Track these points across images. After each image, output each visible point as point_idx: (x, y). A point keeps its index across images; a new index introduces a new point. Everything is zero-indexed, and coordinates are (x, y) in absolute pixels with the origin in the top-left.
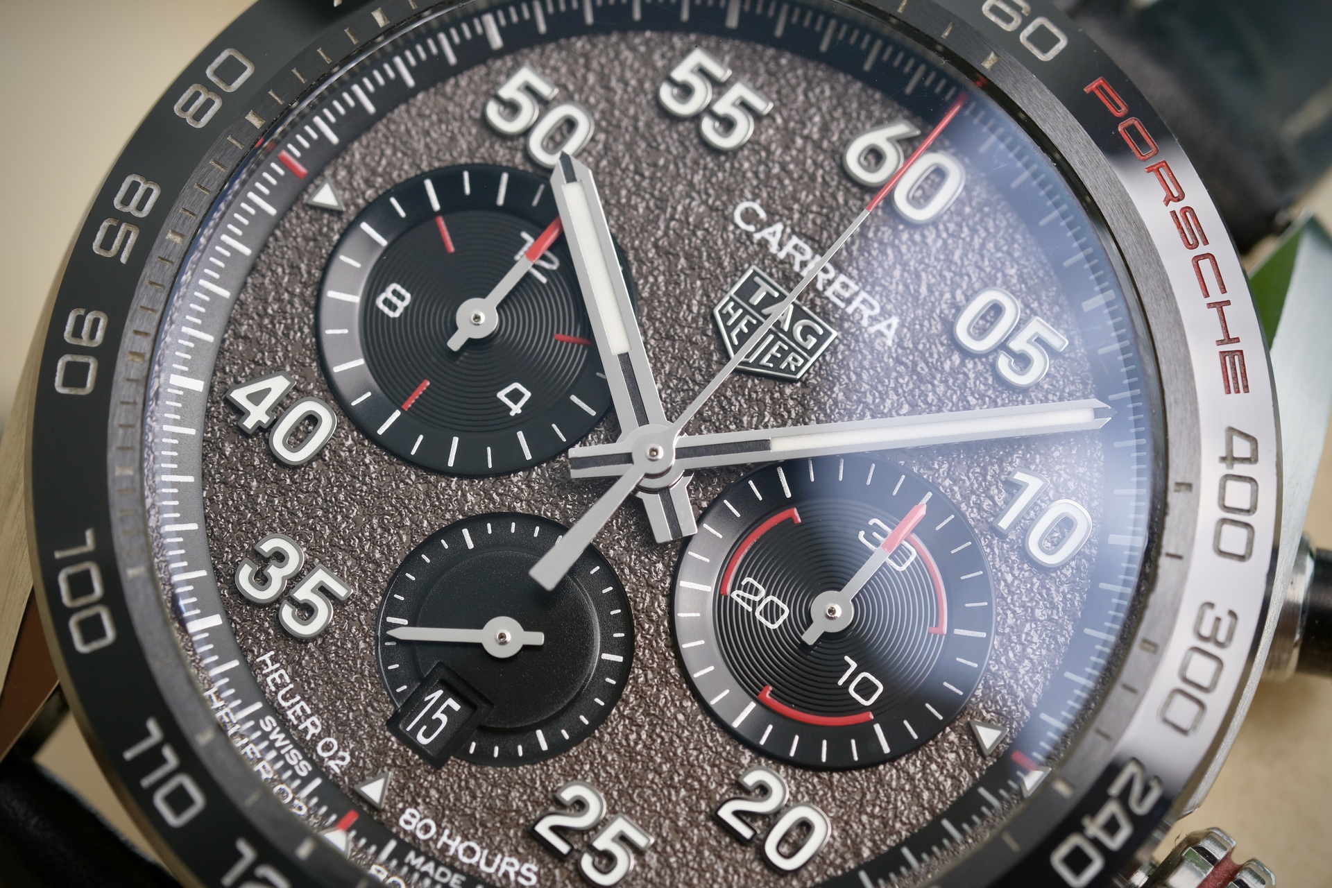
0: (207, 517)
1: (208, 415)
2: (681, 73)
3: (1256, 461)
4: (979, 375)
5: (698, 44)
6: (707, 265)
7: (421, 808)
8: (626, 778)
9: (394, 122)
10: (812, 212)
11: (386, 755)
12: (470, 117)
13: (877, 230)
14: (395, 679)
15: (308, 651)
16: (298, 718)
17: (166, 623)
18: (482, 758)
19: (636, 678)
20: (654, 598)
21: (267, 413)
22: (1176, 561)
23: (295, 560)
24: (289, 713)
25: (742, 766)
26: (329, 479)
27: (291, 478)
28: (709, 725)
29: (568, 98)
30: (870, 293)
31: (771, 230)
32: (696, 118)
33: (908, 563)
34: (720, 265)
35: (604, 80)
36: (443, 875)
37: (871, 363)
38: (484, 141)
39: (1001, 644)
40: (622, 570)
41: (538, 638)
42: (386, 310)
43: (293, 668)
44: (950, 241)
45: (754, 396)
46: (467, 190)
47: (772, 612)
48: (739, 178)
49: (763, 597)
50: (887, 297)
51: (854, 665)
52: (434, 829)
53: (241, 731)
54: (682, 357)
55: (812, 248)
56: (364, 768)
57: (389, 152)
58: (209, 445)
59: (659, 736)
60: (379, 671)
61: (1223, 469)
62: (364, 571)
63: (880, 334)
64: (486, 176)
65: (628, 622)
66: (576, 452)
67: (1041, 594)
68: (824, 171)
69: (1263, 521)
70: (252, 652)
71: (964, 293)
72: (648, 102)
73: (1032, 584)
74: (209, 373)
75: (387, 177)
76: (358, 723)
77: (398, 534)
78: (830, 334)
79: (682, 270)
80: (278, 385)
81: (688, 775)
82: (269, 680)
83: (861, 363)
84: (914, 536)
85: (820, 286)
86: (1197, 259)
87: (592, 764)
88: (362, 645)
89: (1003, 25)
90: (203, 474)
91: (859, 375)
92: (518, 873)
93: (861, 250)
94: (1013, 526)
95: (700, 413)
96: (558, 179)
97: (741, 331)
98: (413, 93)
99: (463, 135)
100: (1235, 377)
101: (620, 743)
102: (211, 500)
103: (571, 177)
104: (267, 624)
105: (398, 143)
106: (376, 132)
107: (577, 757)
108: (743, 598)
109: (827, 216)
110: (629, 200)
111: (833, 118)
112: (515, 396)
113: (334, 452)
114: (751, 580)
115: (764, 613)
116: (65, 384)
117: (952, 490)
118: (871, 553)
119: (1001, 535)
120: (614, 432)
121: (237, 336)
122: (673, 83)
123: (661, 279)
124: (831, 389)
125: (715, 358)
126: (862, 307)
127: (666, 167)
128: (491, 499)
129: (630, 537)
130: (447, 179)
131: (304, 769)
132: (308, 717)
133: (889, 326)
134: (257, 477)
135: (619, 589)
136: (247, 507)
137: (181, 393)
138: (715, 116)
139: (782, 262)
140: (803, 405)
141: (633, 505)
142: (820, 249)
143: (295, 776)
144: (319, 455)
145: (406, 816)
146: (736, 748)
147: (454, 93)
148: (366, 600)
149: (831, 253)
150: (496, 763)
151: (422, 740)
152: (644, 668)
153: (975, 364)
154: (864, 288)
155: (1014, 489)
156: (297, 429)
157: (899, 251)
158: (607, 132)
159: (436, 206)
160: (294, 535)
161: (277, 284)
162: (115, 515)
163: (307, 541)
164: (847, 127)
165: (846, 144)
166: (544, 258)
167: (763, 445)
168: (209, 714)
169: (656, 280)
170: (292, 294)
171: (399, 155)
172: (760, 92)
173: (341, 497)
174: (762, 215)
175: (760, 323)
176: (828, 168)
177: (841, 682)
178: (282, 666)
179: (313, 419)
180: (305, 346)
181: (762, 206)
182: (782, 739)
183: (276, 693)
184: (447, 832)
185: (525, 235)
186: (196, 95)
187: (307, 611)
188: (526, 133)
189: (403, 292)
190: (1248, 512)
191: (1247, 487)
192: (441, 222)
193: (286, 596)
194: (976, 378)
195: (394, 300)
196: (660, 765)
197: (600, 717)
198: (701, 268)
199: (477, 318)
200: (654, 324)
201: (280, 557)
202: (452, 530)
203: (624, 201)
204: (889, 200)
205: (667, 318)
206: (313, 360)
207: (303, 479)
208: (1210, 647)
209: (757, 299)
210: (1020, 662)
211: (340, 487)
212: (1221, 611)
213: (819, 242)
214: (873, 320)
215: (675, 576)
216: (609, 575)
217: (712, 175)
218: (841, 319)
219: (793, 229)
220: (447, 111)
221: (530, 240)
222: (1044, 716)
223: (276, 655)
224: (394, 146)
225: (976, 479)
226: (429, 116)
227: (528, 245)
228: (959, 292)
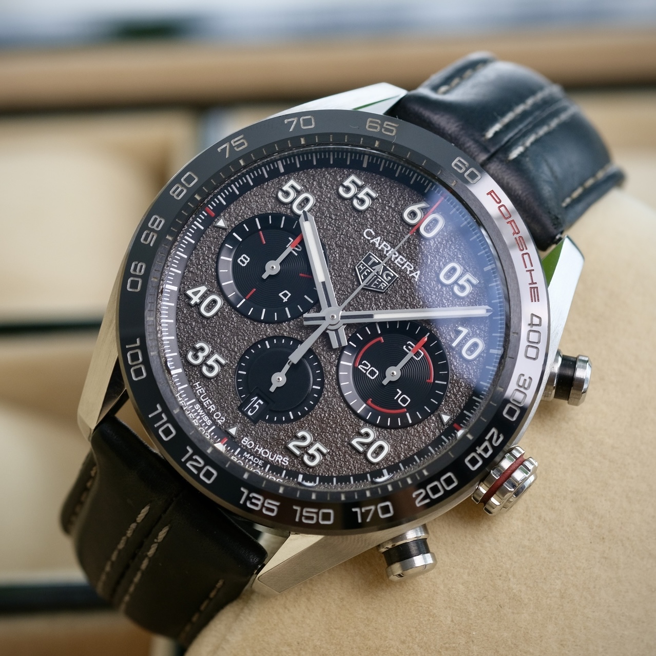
0: (177, 334)
1: (179, 299)
2: (346, 183)
3: (541, 325)
4: (447, 292)
5: (353, 173)
6: (353, 251)
7: (249, 437)
8: (320, 429)
9: (246, 197)
10: (391, 233)
11: (237, 419)
12: (272, 196)
13: (413, 240)
14: (241, 393)
15: (211, 382)
16: (207, 405)
17: (164, 371)
18: (271, 421)
19: (324, 395)
20: (331, 367)
21: (199, 299)
22: (511, 359)
23: (207, 349)
24: (204, 403)
25: (360, 426)
26: (220, 322)
27: (207, 321)
28: (349, 412)
29: (307, 191)
30: (410, 262)
31: (376, 239)
32: (351, 199)
33: (420, 357)
34: (358, 251)
35: (319, 184)
36: (256, 460)
37: (410, 287)
38: (277, 205)
39: (452, 386)
40: (321, 357)
42: (241, 264)
43: (206, 388)
44: (439, 245)
45: (368, 297)
46: (270, 222)
47: (372, 373)
48: (366, 221)
49: (370, 368)
50: (416, 264)
51: (400, 392)
52: (253, 445)
53: (188, 409)
54: (344, 283)
55: (391, 246)
56: (230, 423)
57: (243, 208)
58: (179, 310)
59: (332, 415)
60: (235, 390)
61: (529, 328)
62: (231, 355)
63: (413, 277)
64: (277, 217)
65: (322, 375)
66: (306, 315)
67: (466, 370)
68: (396, 219)
69: (542, 347)
70: (192, 382)
71: (443, 263)
72: (335, 193)
73: (463, 366)
74: (179, 284)
75: (242, 217)
76: (228, 408)
77: (243, 342)
78: (396, 276)
79: (345, 252)
80: (203, 289)
81: (341, 429)
82: (198, 391)
83: (406, 287)
84: (422, 348)
85: (393, 259)
86: (523, 254)
87: (308, 424)
88: (230, 381)
89: (459, 171)
90: (176, 320)
91: (405, 291)
92: (282, 461)
93: (407, 247)
94: (458, 345)
95: (350, 303)
96: (302, 219)
97: (364, 274)
98: (253, 187)
99: (269, 202)
100: (535, 296)
101: (318, 417)
102: (179, 328)
103: (306, 219)
104: (197, 373)
105: (247, 205)
106: (239, 201)
107: (303, 421)
108: (362, 368)
109: (396, 235)
110: (327, 227)
111: (399, 200)
112: (285, 295)
113: (222, 313)
114: (365, 362)
115: (369, 373)
116: (131, 288)
117: (436, 332)
118: (408, 353)
119: (453, 349)
120: (319, 310)
121: (189, 271)
122: (344, 186)
123: (337, 255)
124: (395, 296)
125: (355, 284)
126: (407, 267)
127: (340, 216)
128: (276, 331)
129: (324, 346)
130: (263, 218)
131: (209, 422)
132: (211, 405)
133: (416, 274)
134: (195, 321)
135: (319, 364)
136: (191, 331)
137: (169, 291)
138: (358, 198)
139: (380, 250)
140: (385, 301)
141: (325, 335)
142: (393, 246)
143: (206, 425)
144: (216, 314)
145: (244, 440)
146: (358, 420)
147: (267, 188)
148: (232, 365)
149: (397, 248)
150: (275, 423)
151: (249, 414)
152: (328, 391)
153: (446, 288)
154: (408, 260)
155: (458, 333)
156: (209, 305)
157: (421, 248)
158: (320, 203)
159: (259, 228)
160: (207, 342)
161: (203, 254)
162: (147, 334)
163: (212, 344)
164: (404, 204)
165: (404, 210)
166: (297, 247)
167: (371, 316)
168: (177, 402)
170: (208, 257)
171: (247, 209)
172: (374, 191)
173: (224, 329)
174: (373, 233)
175: (371, 272)
177: (395, 398)
178: (202, 387)
179: (215, 302)
180: (212, 275)
181: (373, 230)
182: (374, 417)
183: (200, 396)
184: (258, 446)
185: (290, 238)
186: (178, 188)
187: (211, 368)
188: (292, 202)
189: (247, 257)
190: (537, 343)
191: (537, 334)
192: (261, 233)
193: (204, 362)
195: (244, 260)
196: (332, 425)
197: (311, 408)
198: (352, 252)
199: (273, 267)
200: (334, 271)
201: (202, 349)
202: (262, 342)
203: (325, 227)
204: (418, 230)
205: (339, 269)
206: (215, 281)
207: (211, 322)
208: (522, 389)
209: (370, 263)
210: (458, 393)
211: (224, 325)
212: (526, 377)
213: (393, 244)
214: (411, 272)
215: (339, 360)
216: (316, 359)
217: (356, 219)
218: (400, 271)
219: (384, 239)
220: (264, 194)
221: (292, 240)
222: (465, 412)
223: (200, 383)
224: (245, 206)
225: (445, 329)
226: (258, 196)
227: (291, 242)
228: (441, 263)
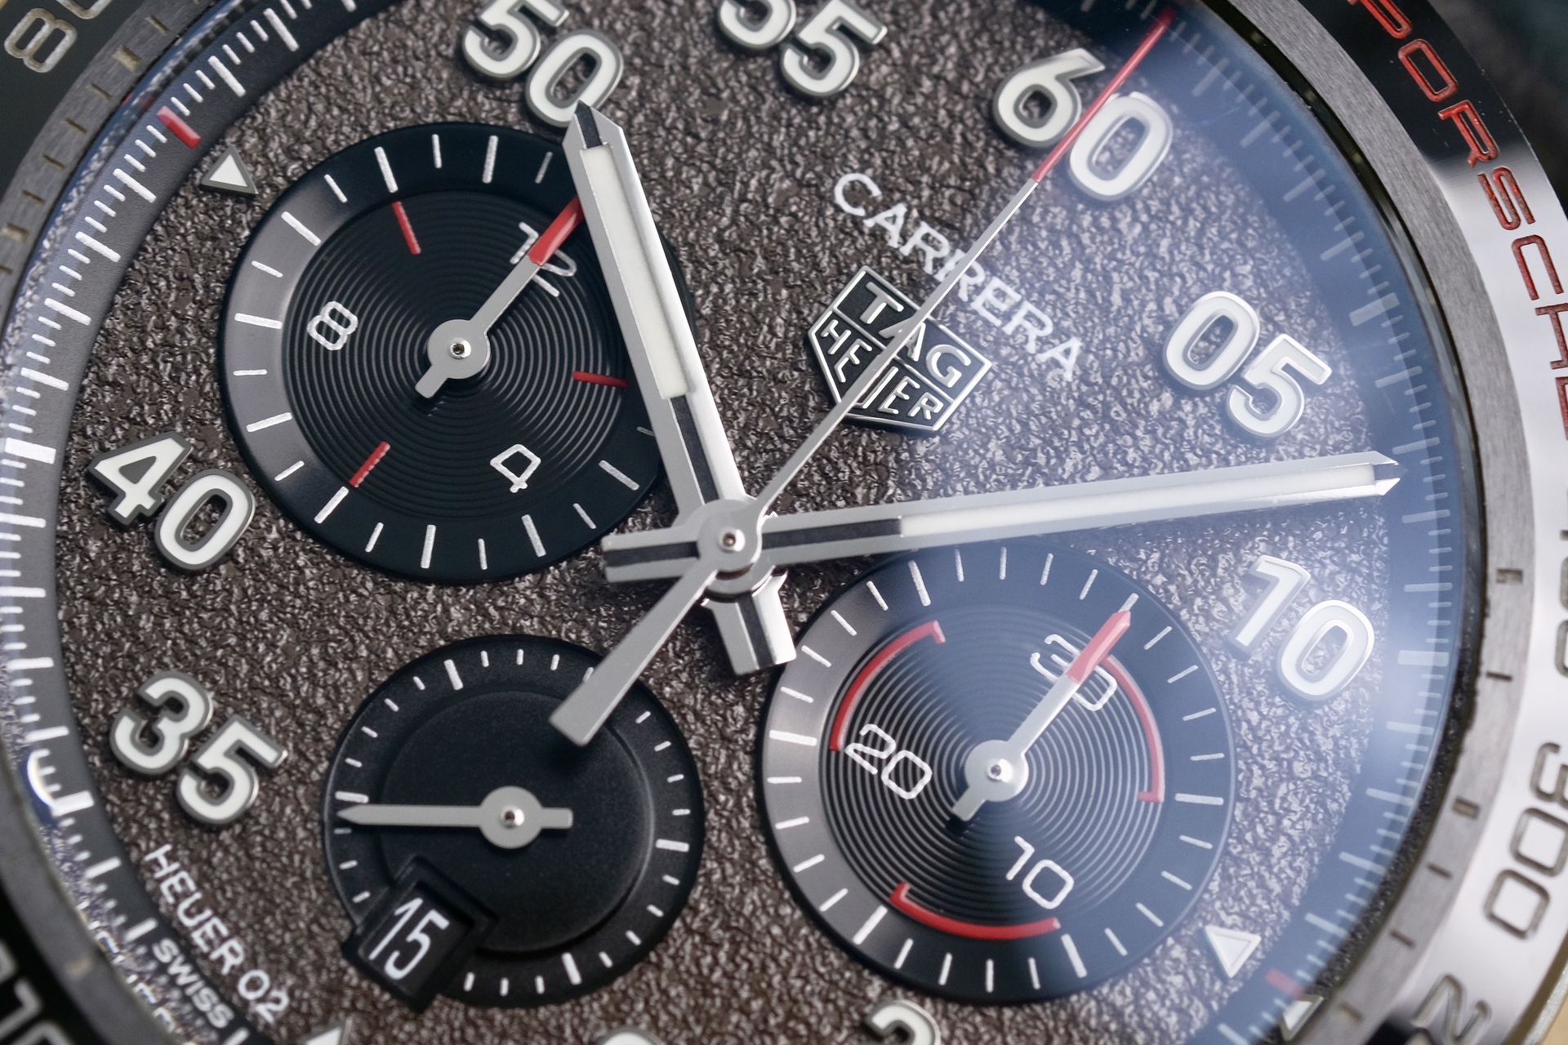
0: (65, 649)
1: (63, 499)
4: (1201, 421)
6: (796, 266)
8: (698, 1021)
9: (327, 64)
10: (948, 187)
11: (341, 994)
12: (439, 54)
13: (1046, 211)
14: (352, 883)
15: (221, 844)
16: (209, 942)
18: (485, 997)
19: (708, 875)
20: (731, 757)
21: (151, 493)
22: (1502, 684)
23: (198, 709)
24: (196, 935)
25: (869, 1001)
26: (244, 590)
27: (188, 589)
28: (818, 941)
29: (583, 23)
30: (1037, 304)
31: (889, 213)
32: (774, 51)
33: (1105, 699)
34: (816, 266)
37: (1042, 407)
38: (461, 91)
39: (1245, 814)
40: (684, 717)
41: (562, 818)
42: (322, 340)
43: (200, 870)
44: (1153, 226)
45: (871, 457)
46: (439, 163)
47: (906, 774)
48: (840, 139)
49: (893, 753)
50: (1063, 310)
51: (1029, 850)
54: (763, 403)
55: (949, 238)
56: (310, 1014)
57: (320, 107)
58: (65, 543)
59: (745, 959)
60: (327, 871)
61: (1566, 549)
62: (301, 725)
63: (1054, 364)
64: (465, 139)
65: (695, 793)
66: (611, 542)
67: (1301, 741)
68: (965, 125)
70: (138, 846)
71: (1176, 302)
72: (702, 30)
73: (1288, 726)
74: (62, 437)
75: (318, 144)
76: (299, 950)
77: (349, 669)
78: (982, 364)
79: (759, 275)
80: (166, 453)
81: (790, 1015)
82: (164, 887)
83: (1027, 407)
84: (1112, 660)
85: (963, 295)
86: (1519, 244)
87: (647, 1002)
88: (301, 834)
90: (58, 586)
91: (1024, 425)
93: (1022, 241)
94: (1257, 642)
95: (793, 484)
96: (574, 142)
97: (850, 362)
98: (354, 19)
99: (429, 80)
101: (688, 971)
102: (71, 624)
103: (593, 140)
104: (158, 806)
105: (333, 94)
106: (300, 79)
107: (624, 992)
108: (863, 755)
109: (971, 192)
110: (678, 173)
112: (517, 464)
113: (252, 551)
114: (874, 728)
115: (895, 776)
117: (1167, 591)
118: (1050, 685)
119: (1241, 655)
120: (667, 513)
121: (101, 381)
123: (728, 288)
124: (984, 446)
125: (812, 404)
126: (1027, 325)
127: (731, 123)
128: (487, 616)
129: (694, 667)
130: (407, 145)
131: (221, 1017)
132: (223, 940)
133: (1067, 352)
134: (139, 589)
135: (680, 742)
136: (123, 634)
137: (22, 466)
138: (801, 47)
139: (906, 260)
140: (943, 470)
141: (700, 622)
142: (962, 242)
143: (207, 1028)
144: (228, 555)
146: (859, 974)
147: (415, 20)
149: (980, 247)
150: (504, 1003)
151: (393, 972)
152: (720, 859)
153: (1195, 405)
154: (1028, 297)
155: (1258, 585)
156: (196, 518)
157: (1080, 243)
158: (643, 74)
159: (393, 186)
160: (193, 673)
161: (159, 306)
163: (215, 682)
164: (996, 62)
165: (997, 86)
166: (554, 260)
167: (889, 527)
168: (85, 937)
169: (722, 290)
170: (182, 319)
171: (336, 112)
172: (867, 12)
174: (876, 191)
175: (877, 350)
176: (970, 122)
178: (183, 867)
179: (218, 503)
180: (202, 394)
181: (874, 179)
182: (925, 961)
183: (176, 906)
185: (524, 227)
186: (37, 25)
187: (218, 784)
188: (525, 75)
189: (347, 313)
192: (400, 210)
193: (187, 763)
194: (1197, 426)
195: (334, 325)
196: (748, 1001)
197: (657, 934)
198: (787, 271)
199: (459, 349)
200: (720, 354)
201: (176, 705)
202: (430, 662)
203: (670, 174)
204: (1063, 166)
205: (739, 345)
206: (217, 416)
207: (206, 590)
208: (1553, 809)
209: (871, 316)
210: (1273, 840)
211: (262, 601)
213: (960, 231)
214: (1044, 343)
215: (761, 724)
216: (665, 724)
217: (799, 136)
218: (997, 342)
219: (921, 213)
220: (405, 46)
221: (534, 235)
222: (1311, 918)
223: (174, 850)
224: (327, 98)
225: (1202, 573)
226: (379, 54)
227: (531, 241)
228: (1168, 301)
